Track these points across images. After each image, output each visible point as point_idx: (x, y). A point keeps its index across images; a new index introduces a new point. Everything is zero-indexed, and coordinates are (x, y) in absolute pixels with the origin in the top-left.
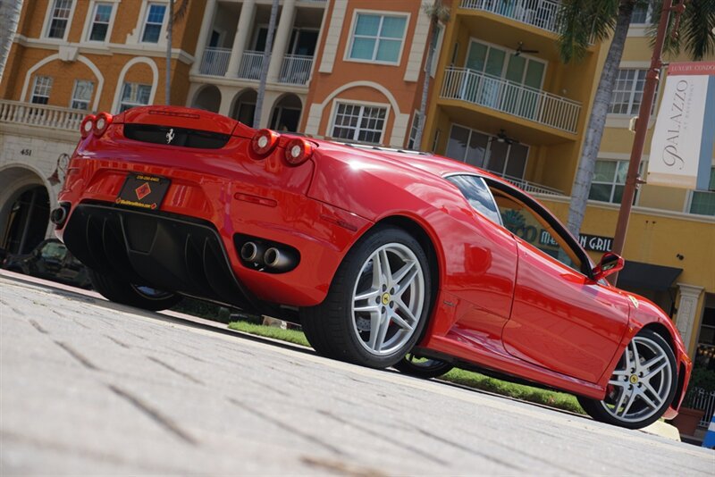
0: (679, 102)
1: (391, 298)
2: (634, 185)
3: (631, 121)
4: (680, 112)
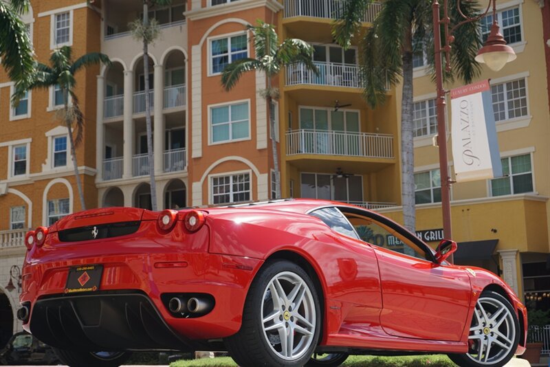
0: (465, 117)
1: (290, 314)
2: (448, 185)
3: (434, 139)
4: (466, 124)
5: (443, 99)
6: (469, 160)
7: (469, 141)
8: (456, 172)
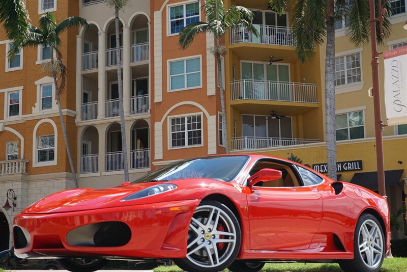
0: (395, 74)
2: (381, 128)
3: (369, 91)
4: (397, 79)
5: (377, 59)
6: (398, 108)
7: (398, 93)
8: (387, 118)
